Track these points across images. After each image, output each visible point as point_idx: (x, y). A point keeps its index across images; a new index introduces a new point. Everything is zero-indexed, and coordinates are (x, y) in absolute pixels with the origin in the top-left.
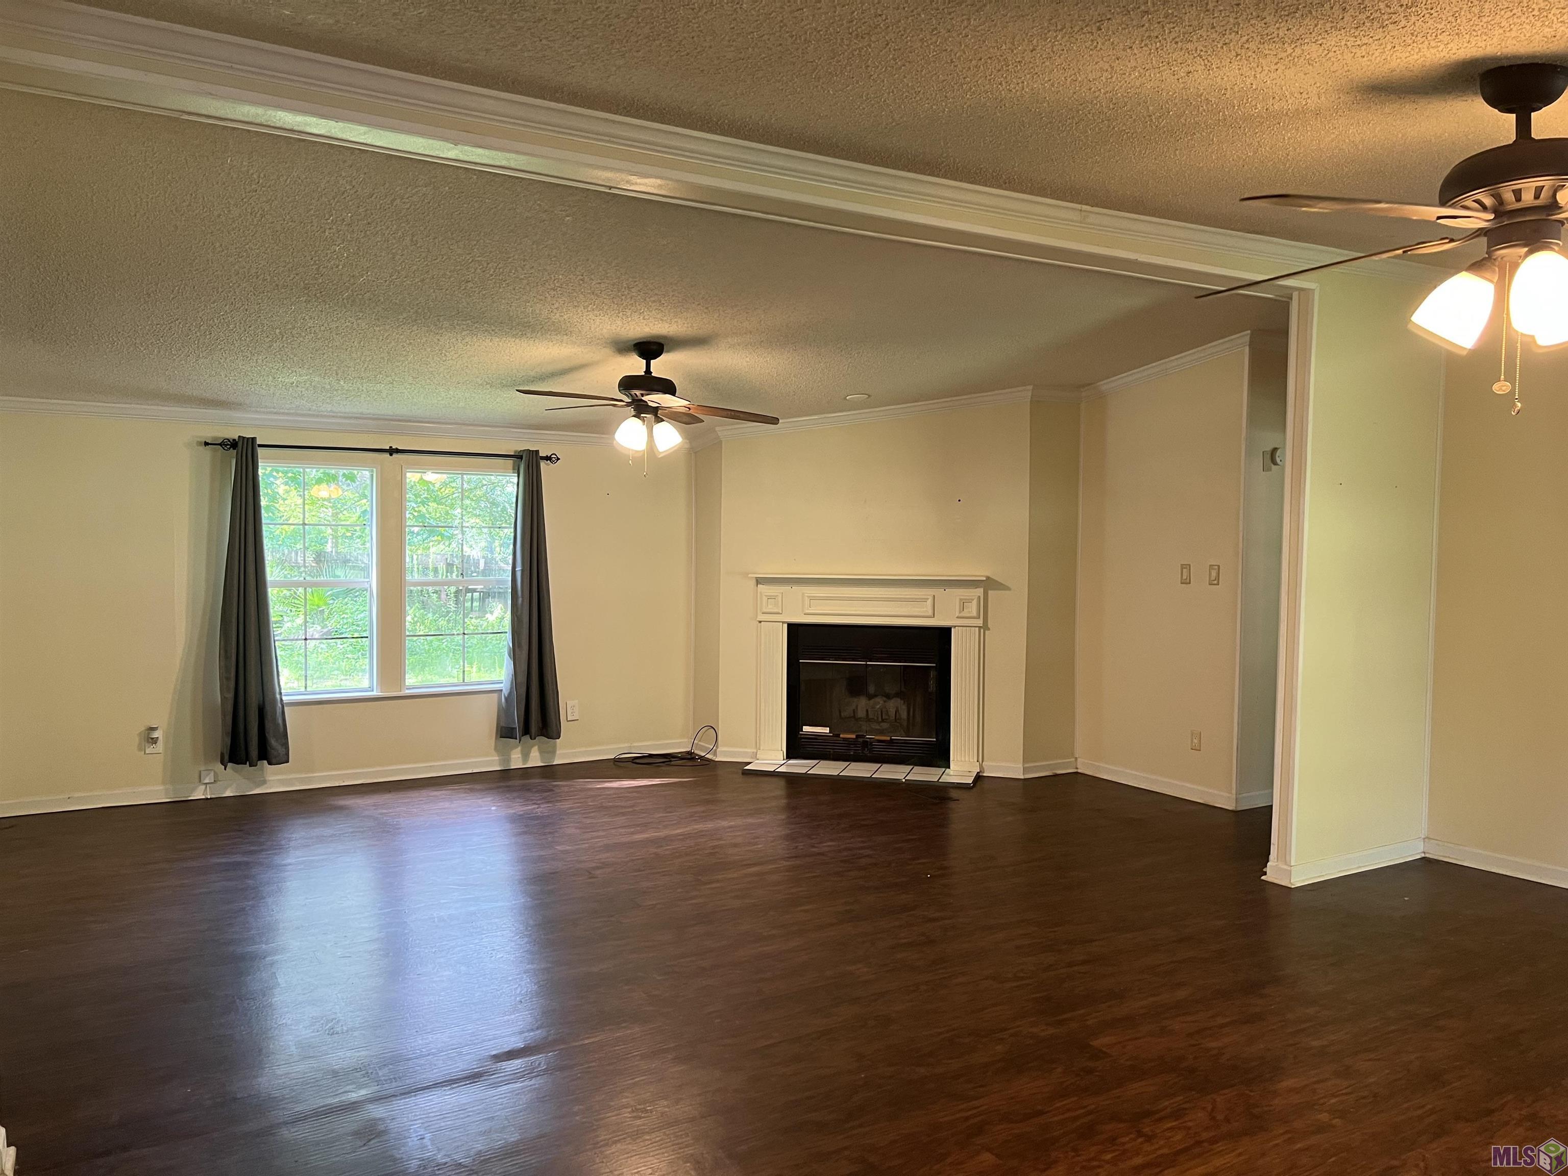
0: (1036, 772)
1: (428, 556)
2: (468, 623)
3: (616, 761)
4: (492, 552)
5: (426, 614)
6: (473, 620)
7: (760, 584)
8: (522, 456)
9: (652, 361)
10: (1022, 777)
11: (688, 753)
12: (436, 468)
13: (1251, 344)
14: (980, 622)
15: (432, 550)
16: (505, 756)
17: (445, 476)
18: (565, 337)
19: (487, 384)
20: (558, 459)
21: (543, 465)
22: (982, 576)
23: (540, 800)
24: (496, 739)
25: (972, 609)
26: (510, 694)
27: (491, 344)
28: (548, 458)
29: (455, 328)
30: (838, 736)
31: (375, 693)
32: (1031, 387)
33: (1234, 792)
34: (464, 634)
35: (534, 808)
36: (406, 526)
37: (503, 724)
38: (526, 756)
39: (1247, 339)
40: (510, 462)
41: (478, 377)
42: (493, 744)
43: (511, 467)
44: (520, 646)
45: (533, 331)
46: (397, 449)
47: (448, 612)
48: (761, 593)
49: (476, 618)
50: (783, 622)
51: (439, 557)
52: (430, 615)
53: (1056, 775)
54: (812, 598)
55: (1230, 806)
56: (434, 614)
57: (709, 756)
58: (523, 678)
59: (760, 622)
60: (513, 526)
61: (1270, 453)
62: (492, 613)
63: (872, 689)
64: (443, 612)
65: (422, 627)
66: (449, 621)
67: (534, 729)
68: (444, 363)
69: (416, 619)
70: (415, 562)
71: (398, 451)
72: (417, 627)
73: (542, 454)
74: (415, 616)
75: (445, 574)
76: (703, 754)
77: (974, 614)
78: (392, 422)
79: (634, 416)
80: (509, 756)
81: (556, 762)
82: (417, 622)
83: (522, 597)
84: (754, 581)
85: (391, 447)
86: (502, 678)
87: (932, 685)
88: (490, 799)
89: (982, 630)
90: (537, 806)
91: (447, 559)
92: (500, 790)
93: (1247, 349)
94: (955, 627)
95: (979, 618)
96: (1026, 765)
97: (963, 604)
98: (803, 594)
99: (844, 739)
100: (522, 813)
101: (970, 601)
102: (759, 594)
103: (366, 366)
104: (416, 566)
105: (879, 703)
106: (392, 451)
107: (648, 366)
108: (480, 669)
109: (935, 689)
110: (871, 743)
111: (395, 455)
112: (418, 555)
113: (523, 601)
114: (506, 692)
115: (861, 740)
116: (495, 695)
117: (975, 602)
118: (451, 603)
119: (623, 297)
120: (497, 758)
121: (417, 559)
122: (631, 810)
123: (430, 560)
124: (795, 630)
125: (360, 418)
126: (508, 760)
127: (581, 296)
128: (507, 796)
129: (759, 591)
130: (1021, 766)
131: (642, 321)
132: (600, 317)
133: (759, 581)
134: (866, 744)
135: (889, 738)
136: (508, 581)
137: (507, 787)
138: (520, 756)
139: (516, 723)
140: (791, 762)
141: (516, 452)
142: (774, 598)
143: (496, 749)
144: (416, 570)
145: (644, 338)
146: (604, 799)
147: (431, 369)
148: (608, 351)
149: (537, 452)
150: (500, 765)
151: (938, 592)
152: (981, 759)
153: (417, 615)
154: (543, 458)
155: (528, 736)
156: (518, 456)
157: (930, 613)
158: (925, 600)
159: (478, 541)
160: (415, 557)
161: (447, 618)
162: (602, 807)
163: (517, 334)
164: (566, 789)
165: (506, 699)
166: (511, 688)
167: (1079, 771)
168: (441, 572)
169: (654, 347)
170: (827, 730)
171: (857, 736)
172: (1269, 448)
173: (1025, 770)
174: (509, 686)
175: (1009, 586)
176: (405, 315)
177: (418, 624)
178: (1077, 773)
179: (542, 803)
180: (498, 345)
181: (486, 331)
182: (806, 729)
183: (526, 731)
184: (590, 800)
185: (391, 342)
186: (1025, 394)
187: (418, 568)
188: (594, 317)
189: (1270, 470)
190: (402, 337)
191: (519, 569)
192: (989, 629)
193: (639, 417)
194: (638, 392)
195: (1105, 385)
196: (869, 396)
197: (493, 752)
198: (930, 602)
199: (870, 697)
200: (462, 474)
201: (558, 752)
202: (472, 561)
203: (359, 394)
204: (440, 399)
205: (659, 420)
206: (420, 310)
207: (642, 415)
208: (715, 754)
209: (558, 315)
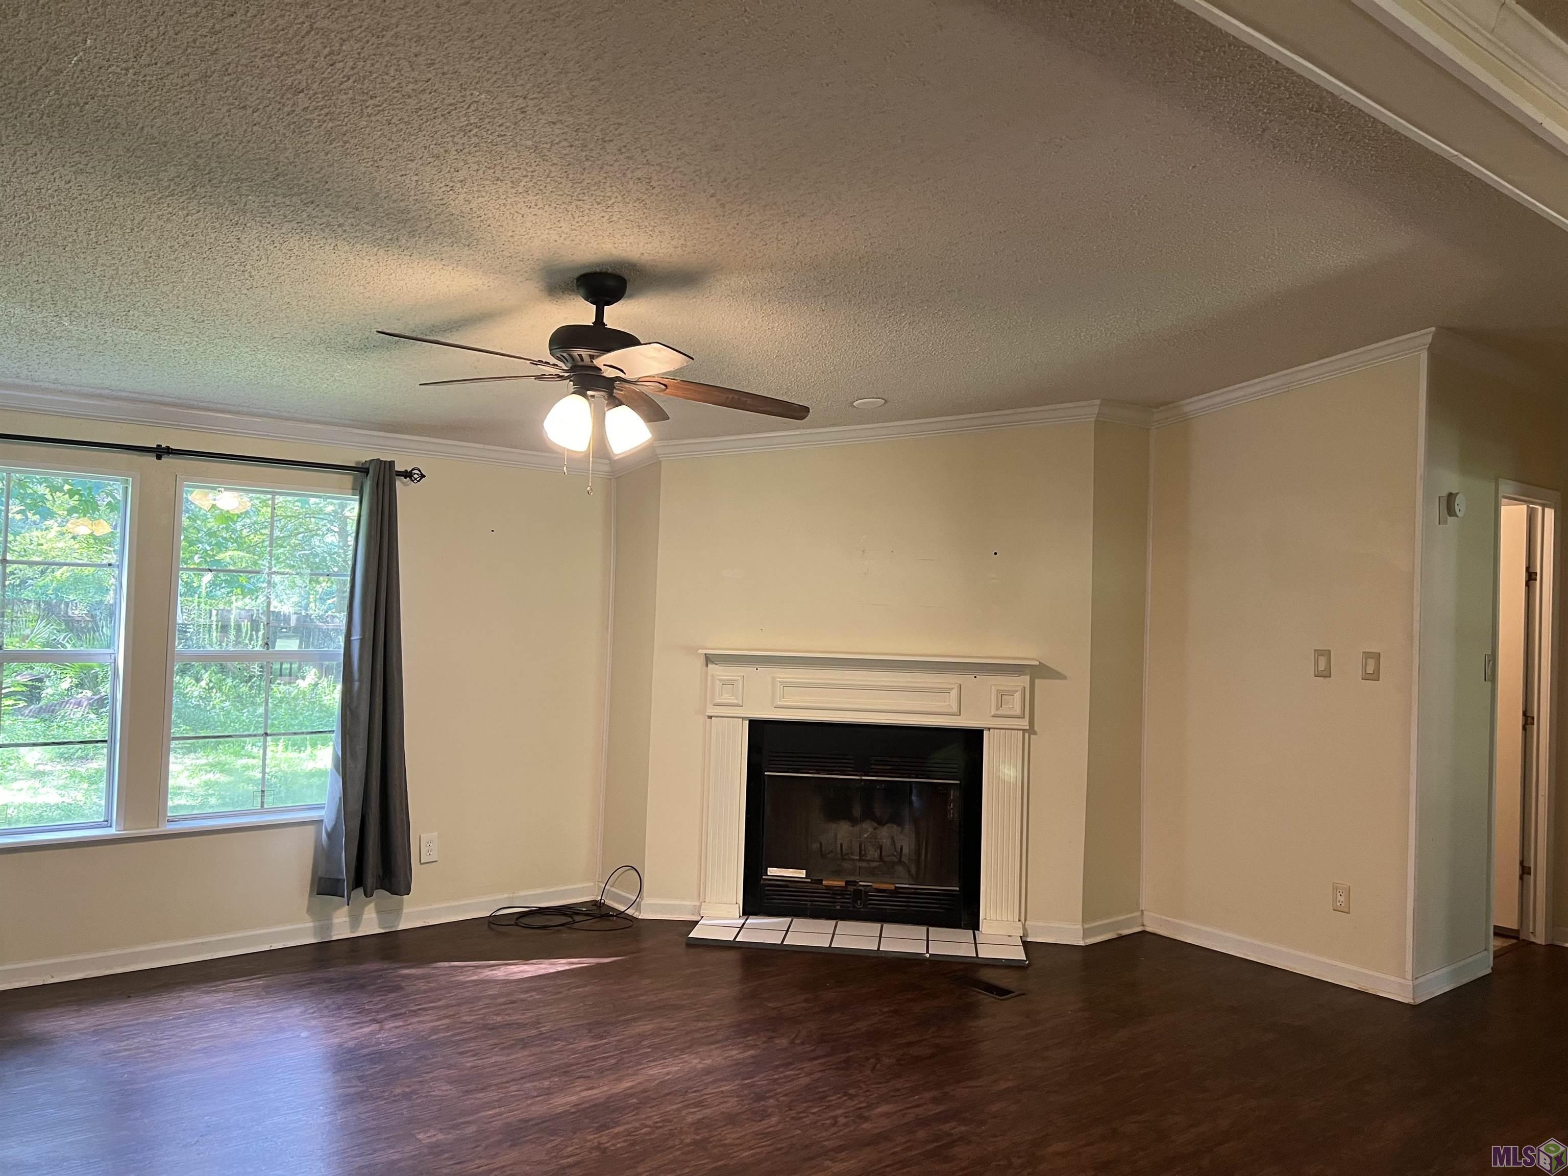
0: (1100, 934)
1: (229, 611)
2: (275, 689)
3: (493, 922)
4: (306, 608)
5: (224, 679)
6: (282, 686)
7: (713, 663)
8: (368, 469)
9: (607, 309)
10: (1082, 943)
11: (595, 903)
12: (231, 482)
13: (1432, 349)
14: (1025, 724)
15: (234, 605)
16: (323, 919)
17: (245, 498)
18: (466, 251)
19: (322, 342)
20: (423, 476)
21: (400, 485)
22: (1034, 659)
23: (383, 1010)
24: (310, 895)
25: (1015, 704)
26: (335, 827)
27: (333, 256)
28: (408, 475)
29: (270, 213)
30: (820, 881)
31: (112, 831)
32: (1098, 402)
33: (1409, 976)
34: (266, 734)
35: (372, 1033)
36: (179, 569)
37: (321, 873)
38: (355, 920)
39: (1429, 339)
40: (347, 479)
41: (306, 327)
42: (306, 902)
43: (350, 485)
44: (354, 756)
45: (412, 234)
46: (168, 448)
47: (251, 677)
48: (713, 676)
49: (284, 685)
50: (744, 718)
51: (243, 612)
52: (229, 680)
53: (1121, 938)
54: (786, 685)
55: (1405, 996)
56: (234, 679)
57: (630, 912)
58: (356, 806)
59: (710, 717)
60: (349, 573)
61: (1446, 498)
62: (303, 678)
63: (857, 811)
64: (246, 676)
65: (218, 695)
66: (251, 688)
67: (370, 880)
68: (250, 294)
69: (211, 685)
70: (214, 618)
71: (169, 451)
72: (213, 695)
73: (398, 468)
74: (211, 681)
75: (249, 632)
76: (622, 908)
77: (1018, 711)
78: (163, 408)
79: (574, 393)
80: (330, 918)
81: (401, 927)
82: (212, 688)
83: (360, 680)
84: (703, 659)
85: (159, 446)
86: (324, 800)
87: (953, 812)
88: (298, 1010)
89: (1027, 735)
90: (375, 1027)
91: (252, 615)
92: (316, 988)
93: (1424, 356)
94: (989, 729)
95: (1024, 718)
96: (1086, 926)
97: (1002, 695)
98: (773, 678)
99: (828, 888)
100: (351, 1044)
101: (1011, 693)
102: (709, 678)
103: (106, 289)
104: (214, 623)
105: (866, 831)
106: (160, 452)
107: (600, 314)
108: (287, 748)
109: (956, 815)
110: (866, 893)
111: (166, 460)
112: (218, 610)
113: (360, 686)
114: (328, 824)
115: (851, 888)
116: (312, 829)
117: (1018, 696)
118: (256, 666)
119: (587, 164)
120: (311, 924)
121: (217, 615)
122: (534, 1032)
123: (232, 617)
124: (758, 728)
125: (107, 397)
126: (329, 928)
127: (513, 154)
128: (328, 1002)
129: (709, 674)
130: (1079, 927)
131: (606, 225)
132: (535, 211)
133: (709, 659)
134: (859, 894)
135: (892, 887)
136: (339, 654)
137: (329, 981)
138: (347, 919)
139: (344, 873)
140: (753, 921)
141: (358, 463)
142: (732, 683)
143: (309, 910)
144: (214, 627)
145: (598, 265)
146: (487, 1006)
147: (225, 305)
148: (533, 288)
149: (392, 464)
150: (315, 935)
151: (967, 680)
152: (1023, 918)
153: (213, 679)
154: (399, 474)
155: (360, 891)
156: (362, 470)
157: (955, 709)
158: (947, 691)
159: (291, 595)
160: (214, 612)
161: (249, 684)
162: (485, 1026)
163: (382, 238)
164: (422, 985)
165: (329, 835)
166: (338, 818)
167: (1149, 929)
168: (244, 630)
169: (611, 283)
170: (802, 874)
171: (847, 882)
172: (1444, 494)
173: (1086, 933)
174: (333, 816)
175: (1065, 673)
176: (172, 171)
177: (214, 690)
178: (1144, 932)
179: (386, 1019)
180: (347, 260)
181: (328, 225)
182: (772, 871)
183: (359, 881)
184: (464, 1009)
185: (147, 239)
186: (1089, 411)
187: (217, 625)
188: (525, 210)
189: (1446, 522)
190: (169, 226)
191: (356, 637)
192: (1035, 733)
193: (584, 395)
194: (585, 353)
195: (1193, 405)
196: (886, 401)
197: (307, 916)
198: (954, 693)
199: (854, 821)
200: (274, 494)
201: (405, 911)
202: (282, 618)
203: (100, 348)
204: (242, 367)
205: (615, 402)
206: (201, 161)
207: (589, 393)
208: (638, 909)
209: (462, 196)
